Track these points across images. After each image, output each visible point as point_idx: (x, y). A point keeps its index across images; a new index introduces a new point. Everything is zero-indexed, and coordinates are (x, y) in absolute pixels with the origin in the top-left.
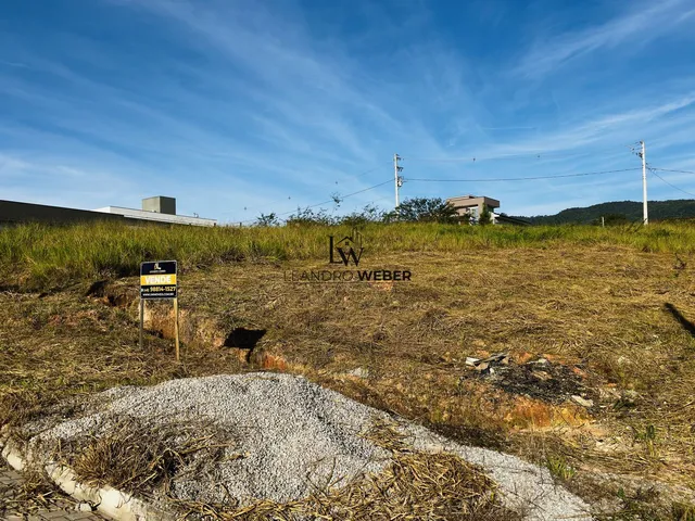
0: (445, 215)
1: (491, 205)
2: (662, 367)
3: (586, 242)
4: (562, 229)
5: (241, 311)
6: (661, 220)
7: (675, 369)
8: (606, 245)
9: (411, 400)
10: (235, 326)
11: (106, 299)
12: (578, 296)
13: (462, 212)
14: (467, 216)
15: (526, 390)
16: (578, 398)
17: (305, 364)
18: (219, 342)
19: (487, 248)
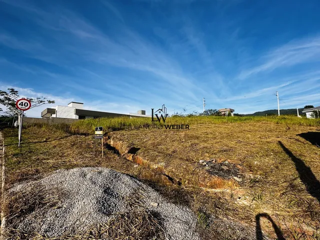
0: (218, 114)
1: (232, 111)
2: (272, 166)
3: (258, 121)
4: (251, 117)
5: (136, 142)
6: (284, 115)
7: (277, 167)
8: (265, 122)
9: (177, 175)
10: (132, 146)
11: (107, 137)
12: (248, 138)
13: (223, 113)
14: (225, 114)
15: (217, 173)
16: (236, 178)
17: (148, 160)
18: (127, 152)
19: (227, 123)
